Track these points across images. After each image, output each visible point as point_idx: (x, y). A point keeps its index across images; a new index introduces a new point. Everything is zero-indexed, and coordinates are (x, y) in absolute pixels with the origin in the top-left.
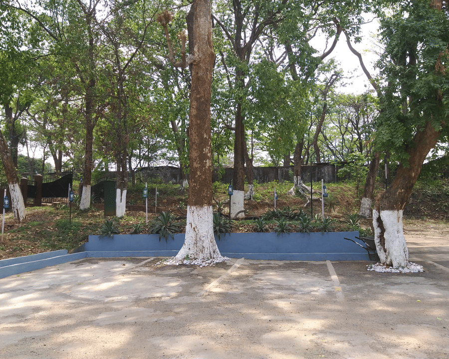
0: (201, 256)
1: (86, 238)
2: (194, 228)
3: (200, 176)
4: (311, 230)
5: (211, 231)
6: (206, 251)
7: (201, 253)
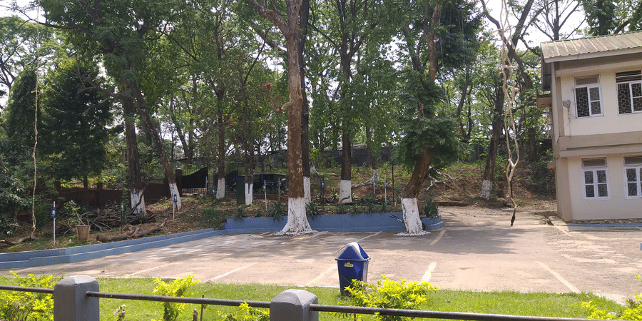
0: (297, 229)
1: (225, 221)
2: (293, 212)
3: (295, 179)
4: (373, 212)
5: (304, 214)
6: (300, 227)
7: (297, 227)
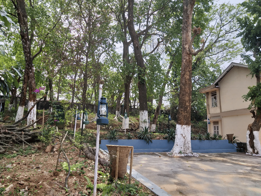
2: (184, 137)
7: (188, 150)
